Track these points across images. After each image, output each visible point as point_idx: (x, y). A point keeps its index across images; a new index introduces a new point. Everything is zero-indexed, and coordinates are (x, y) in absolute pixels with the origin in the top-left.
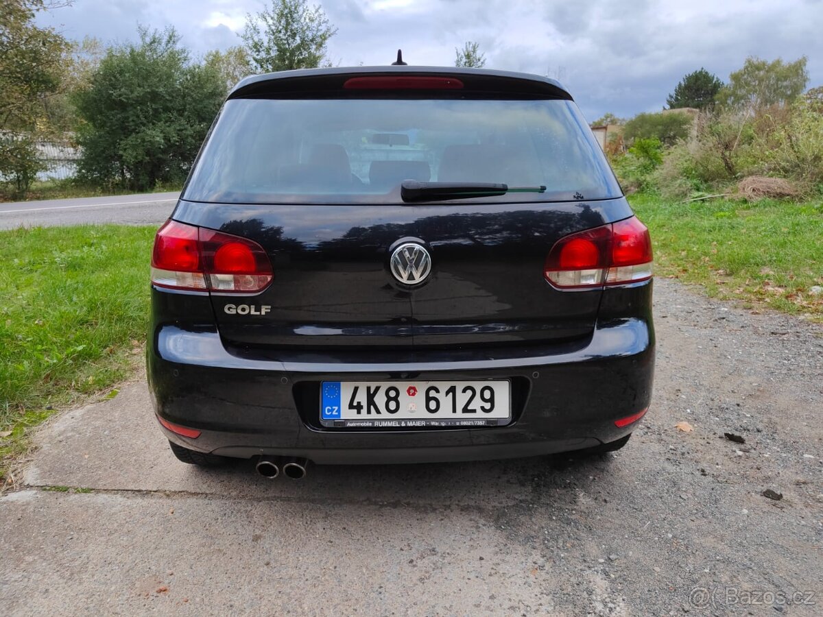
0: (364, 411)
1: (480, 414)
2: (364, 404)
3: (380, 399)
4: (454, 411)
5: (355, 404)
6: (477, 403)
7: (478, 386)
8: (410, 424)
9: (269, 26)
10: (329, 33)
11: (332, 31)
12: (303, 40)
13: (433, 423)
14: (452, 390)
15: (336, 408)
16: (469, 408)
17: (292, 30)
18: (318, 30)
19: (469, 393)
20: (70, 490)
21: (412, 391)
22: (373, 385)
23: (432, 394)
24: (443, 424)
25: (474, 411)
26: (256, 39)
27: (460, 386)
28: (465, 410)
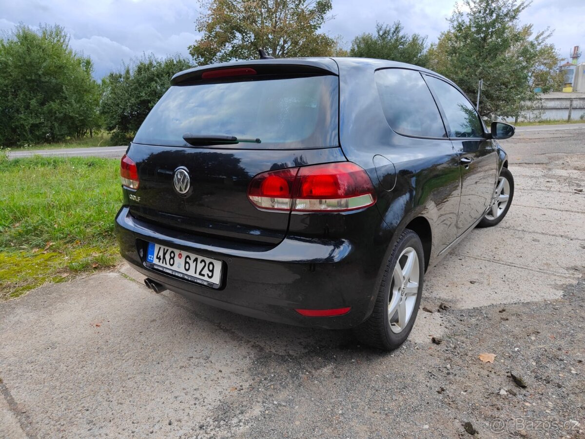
0: (161, 261)
1: (206, 278)
2: (162, 257)
3: (168, 257)
4: (196, 273)
5: (159, 256)
6: (206, 271)
7: (208, 260)
8: (177, 274)
9: (471, 9)
10: (522, 7)
11: (525, 5)
12: (498, 15)
13: (186, 277)
14: (196, 260)
15: (152, 256)
16: (202, 273)
17: (490, 9)
18: (513, 6)
19: (203, 263)
20: (128, 278)
21: (180, 256)
22: (166, 248)
23: (188, 260)
24: (190, 279)
25: (203, 275)
26: (460, 20)
27: (200, 258)
28: (200, 274)
